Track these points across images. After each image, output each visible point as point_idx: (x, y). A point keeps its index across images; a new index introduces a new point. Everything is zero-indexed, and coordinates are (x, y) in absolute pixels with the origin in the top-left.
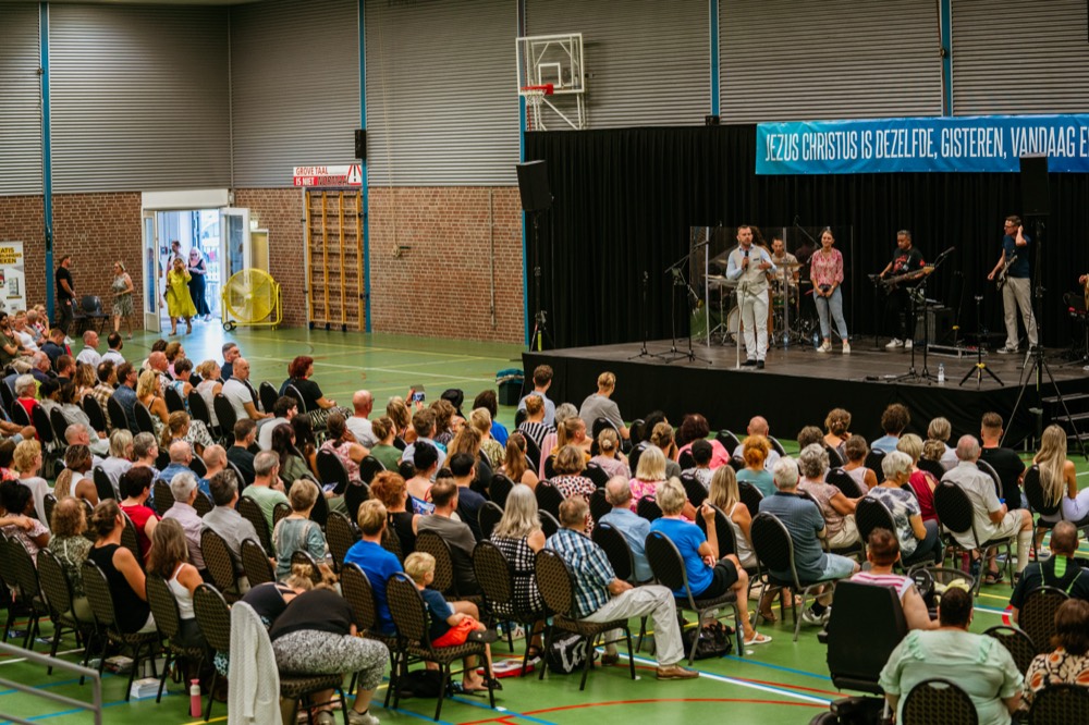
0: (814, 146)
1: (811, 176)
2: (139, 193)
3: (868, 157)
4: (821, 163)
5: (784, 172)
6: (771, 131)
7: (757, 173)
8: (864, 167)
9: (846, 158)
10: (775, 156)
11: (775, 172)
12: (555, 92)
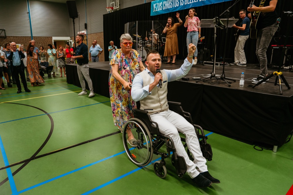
0: (166, 5)
1: (165, 14)
2: (52, 37)
3: (182, 5)
4: (168, 9)
5: (158, 14)
6: (154, 3)
7: (151, 15)
8: (181, 8)
9: (175, 6)
10: (155, 10)
11: (155, 14)
12: (114, 9)
